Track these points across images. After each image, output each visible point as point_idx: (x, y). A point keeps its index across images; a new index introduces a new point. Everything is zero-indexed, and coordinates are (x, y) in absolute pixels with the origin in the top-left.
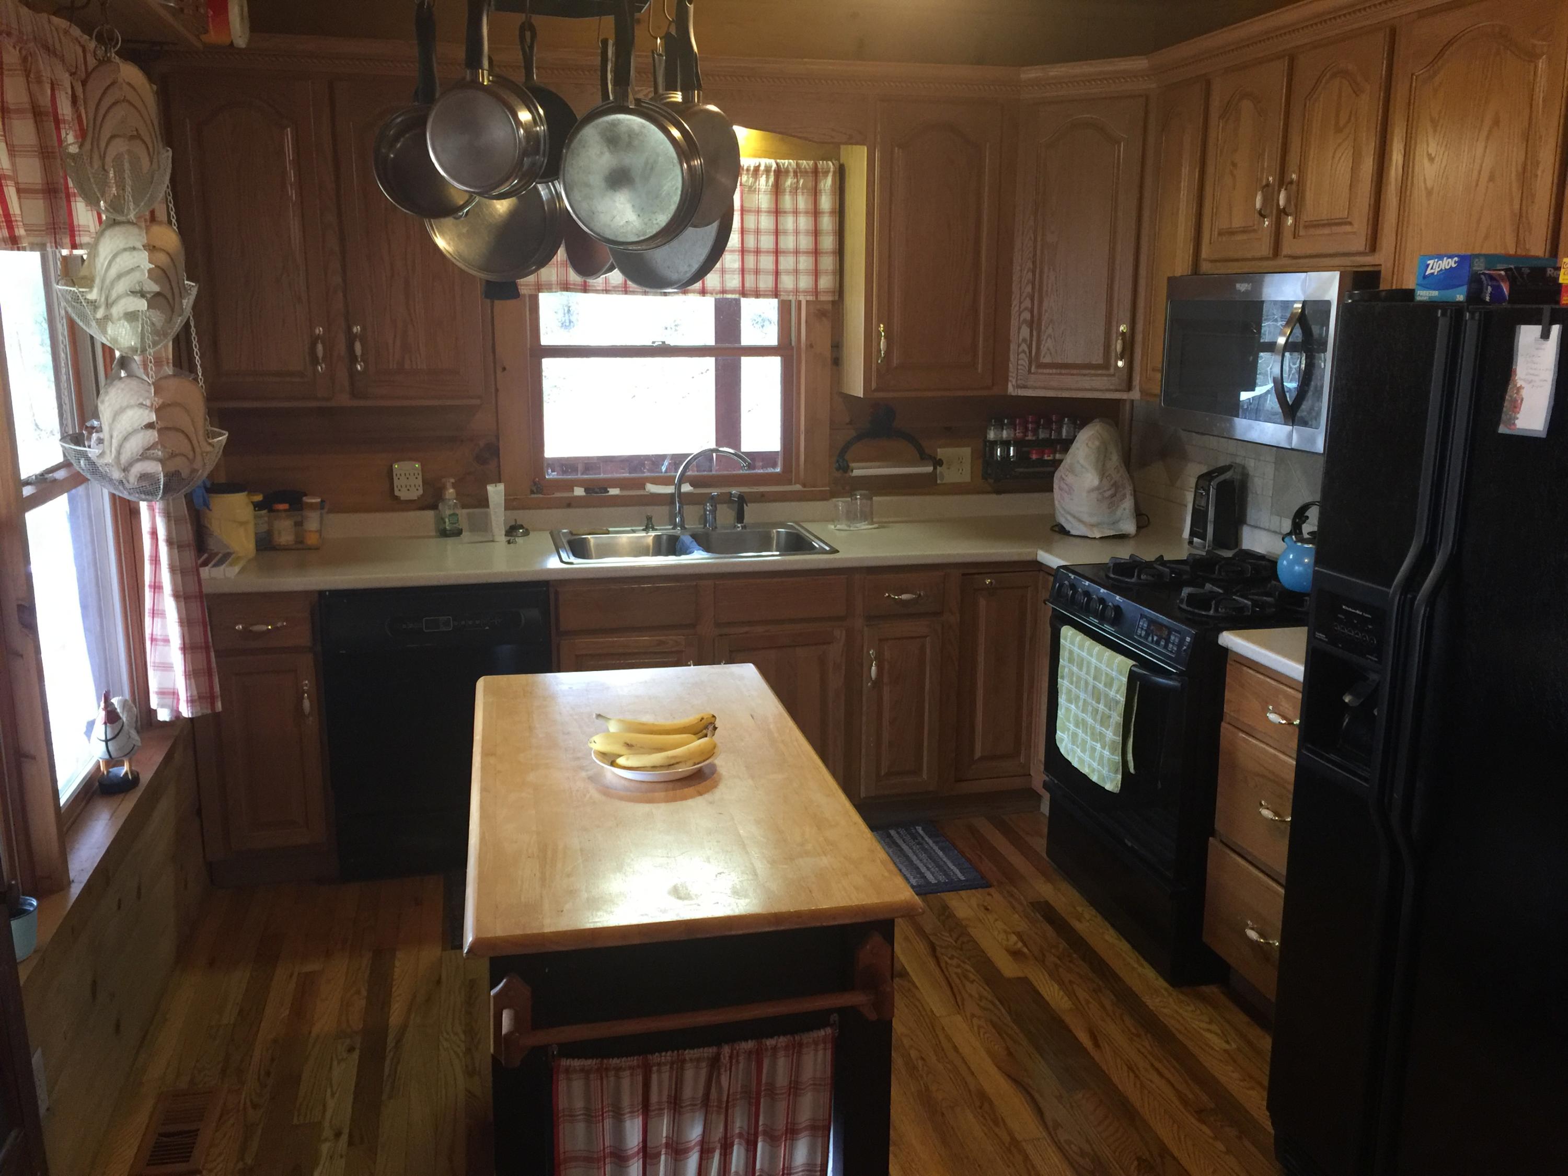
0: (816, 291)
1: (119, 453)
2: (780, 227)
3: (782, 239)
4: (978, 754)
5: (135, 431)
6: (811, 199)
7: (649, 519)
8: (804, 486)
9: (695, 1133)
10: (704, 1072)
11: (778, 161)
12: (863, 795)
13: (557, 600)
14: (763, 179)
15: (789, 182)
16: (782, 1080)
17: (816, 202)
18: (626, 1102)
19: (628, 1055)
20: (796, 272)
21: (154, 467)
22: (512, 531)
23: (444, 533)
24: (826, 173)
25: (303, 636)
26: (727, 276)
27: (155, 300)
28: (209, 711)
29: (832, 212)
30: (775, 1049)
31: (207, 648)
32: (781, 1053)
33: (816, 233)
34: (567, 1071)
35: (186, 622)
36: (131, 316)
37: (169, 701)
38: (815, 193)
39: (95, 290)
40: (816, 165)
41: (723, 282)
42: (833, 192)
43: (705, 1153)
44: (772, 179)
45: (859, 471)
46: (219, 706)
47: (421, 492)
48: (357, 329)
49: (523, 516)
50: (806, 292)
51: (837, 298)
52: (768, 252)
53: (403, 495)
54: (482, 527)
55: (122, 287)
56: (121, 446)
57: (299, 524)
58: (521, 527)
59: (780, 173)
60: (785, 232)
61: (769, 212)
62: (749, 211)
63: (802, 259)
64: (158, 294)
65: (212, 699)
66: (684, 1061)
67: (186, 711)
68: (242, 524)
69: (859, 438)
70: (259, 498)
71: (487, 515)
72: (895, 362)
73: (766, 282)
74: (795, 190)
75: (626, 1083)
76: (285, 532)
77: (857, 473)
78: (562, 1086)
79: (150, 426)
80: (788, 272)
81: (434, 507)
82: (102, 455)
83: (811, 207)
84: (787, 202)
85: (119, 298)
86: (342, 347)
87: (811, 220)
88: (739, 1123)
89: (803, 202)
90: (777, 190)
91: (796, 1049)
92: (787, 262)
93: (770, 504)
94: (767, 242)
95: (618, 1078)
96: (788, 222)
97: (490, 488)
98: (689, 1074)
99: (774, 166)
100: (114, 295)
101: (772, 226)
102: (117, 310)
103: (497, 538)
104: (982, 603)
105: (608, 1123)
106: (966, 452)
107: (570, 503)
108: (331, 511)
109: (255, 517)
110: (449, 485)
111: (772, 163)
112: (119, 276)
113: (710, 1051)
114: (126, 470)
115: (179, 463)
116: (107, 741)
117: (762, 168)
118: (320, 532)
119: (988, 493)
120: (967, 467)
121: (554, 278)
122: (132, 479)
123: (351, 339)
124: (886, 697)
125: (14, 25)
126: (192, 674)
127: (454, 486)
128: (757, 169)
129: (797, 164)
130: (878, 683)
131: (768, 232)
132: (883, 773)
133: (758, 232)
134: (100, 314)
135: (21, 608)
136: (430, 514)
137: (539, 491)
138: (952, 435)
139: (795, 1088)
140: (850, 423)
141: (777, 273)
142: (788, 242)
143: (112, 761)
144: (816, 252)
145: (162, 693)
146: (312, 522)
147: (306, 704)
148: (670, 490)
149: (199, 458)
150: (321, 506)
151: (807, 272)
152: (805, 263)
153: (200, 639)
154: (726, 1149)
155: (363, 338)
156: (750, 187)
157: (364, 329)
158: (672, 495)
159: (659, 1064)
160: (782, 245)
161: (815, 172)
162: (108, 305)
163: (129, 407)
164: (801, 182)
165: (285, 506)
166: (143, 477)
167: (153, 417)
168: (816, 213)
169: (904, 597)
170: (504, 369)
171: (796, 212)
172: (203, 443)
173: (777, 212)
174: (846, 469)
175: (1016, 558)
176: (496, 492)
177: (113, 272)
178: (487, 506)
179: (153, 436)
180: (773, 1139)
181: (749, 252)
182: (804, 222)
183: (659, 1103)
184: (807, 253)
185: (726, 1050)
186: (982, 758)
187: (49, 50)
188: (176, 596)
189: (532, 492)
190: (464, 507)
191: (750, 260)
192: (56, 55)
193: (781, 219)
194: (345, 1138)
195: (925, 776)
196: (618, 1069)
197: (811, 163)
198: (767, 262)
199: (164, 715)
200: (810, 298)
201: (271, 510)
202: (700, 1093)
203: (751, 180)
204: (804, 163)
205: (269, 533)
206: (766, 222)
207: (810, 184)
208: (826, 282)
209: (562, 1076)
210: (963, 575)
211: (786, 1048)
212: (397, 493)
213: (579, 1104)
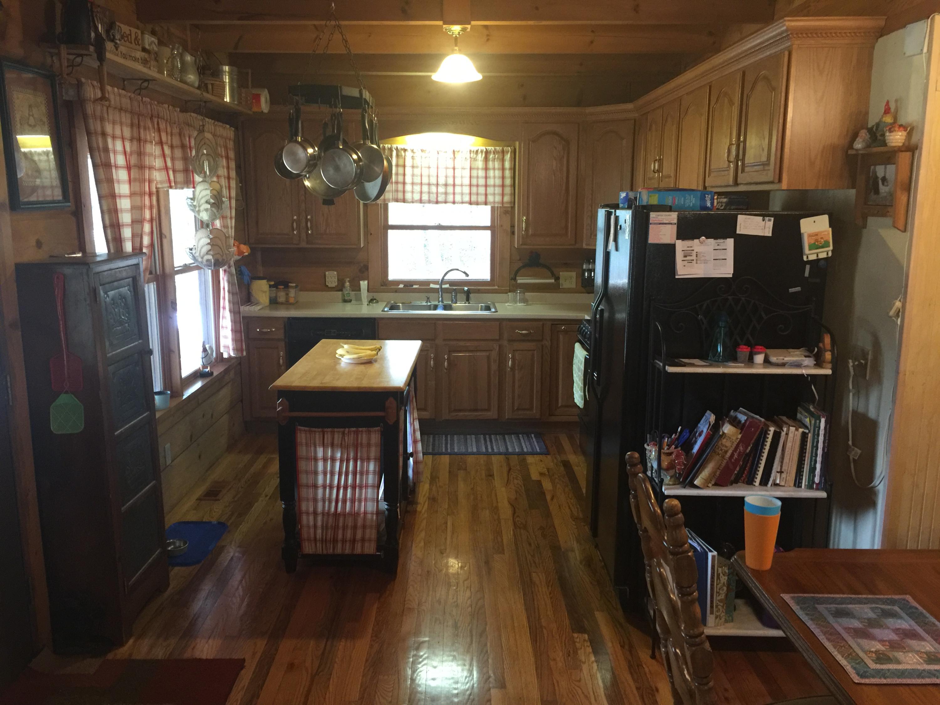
0: (503, 203)
1: (200, 252)
2: (487, 175)
3: (488, 180)
4: (560, 405)
5: (204, 245)
6: (501, 163)
7: (428, 298)
8: (498, 287)
9: (338, 455)
10: (341, 436)
11: (487, 148)
12: (507, 417)
13: (378, 325)
14: (480, 155)
15: (491, 156)
16: (365, 441)
17: (503, 165)
18: (317, 442)
19: (318, 428)
20: (494, 194)
21: (210, 257)
22: (371, 301)
23: (345, 301)
24: (507, 152)
25: (281, 335)
26: (464, 196)
27: (212, 205)
28: (240, 355)
29: (510, 169)
30: (362, 431)
31: (241, 332)
32: (364, 433)
33: (503, 178)
34: (300, 430)
35: (234, 322)
36: (206, 210)
37: (227, 350)
38: (503, 161)
39: (196, 202)
40: (503, 149)
41: (462, 199)
42: (511, 160)
43: (341, 461)
44: (484, 155)
45: (520, 281)
46: (245, 354)
47: (336, 284)
48: (309, 217)
49: (376, 295)
50: (498, 203)
51: (512, 205)
52: (482, 186)
53: (330, 285)
54: (359, 299)
55: (203, 201)
56: (200, 250)
57: (287, 294)
58: (375, 299)
59: (487, 153)
60: (490, 177)
61: (482, 169)
62: (474, 169)
63: (497, 189)
64: (214, 203)
65: (242, 351)
66: (334, 432)
67: (232, 354)
68: (265, 292)
69: (524, 267)
70: (272, 283)
71: (361, 294)
72: (530, 232)
73: (482, 199)
74: (494, 160)
75: (317, 436)
76: (282, 297)
77: (519, 281)
78: (299, 435)
79: (208, 244)
80: (491, 194)
81: (341, 290)
82: (195, 253)
83: (501, 166)
84: (490, 165)
85: (202, 204)
86: (303, 224)
87: (501, 172)
88: (352, 455)
89: (497, 165)
90: (486, 159)
91: (369, 432)
92: (490, 190)
93: (482, 294)
94: (482, 182)
95: (315, 434)
96: (491, 173)
97: (361, 282)
98: (336, 436)
99: (485, 150)
100: (201, 203)
101: (484, 175)
102: (202, 208)
103: (364, 303)
104: (561, 337)
105: (312, 449)
106: (574, 274)
107: (397, 291)
108: (301, 290)
109: (270, 290)
110: (347, 281)
111: (484, 149)
112: (202, 198)
113: (342, 430)
114: (202, 258)
115: (218, 257)
116: (202, 358)
117: (479, 151)
118: (295, 297)
119: (584, 293)
120: (574, 280)
121: (391, 197)
122: (204, 261)
123: (307, 220)
124: (517, 376)
125: (177, 120)
126: (235, 340)
127: (349, 281)
128: (477, 151)
129: (495, 149)
130: (513, 368)
131: (482, 177)
132: (515, 408)
133: (478, 177)
134: (197, 209)
135: (172, 302)
136: (340, 293)
137: (386, 285)
138: (567, 266)
139: (369, 445)
140: (520, 260)
141: (486, 195)
142: (491, 182)
143: (204, 366)
144: (503, 186)
145: (225, 347)
146: (292, 293)
147: (281, 361)
148: (438, 286)
149: (225, 255)
150: (296, 287)
151: (499, 194)
152: (498, 190)
153: (238, 328)
154: (348, 461)
155: (311, 221)
156: (474, 159)
157: (312, 217)
158: (438, 289)
159: (327, 432)
160: (488, 183)
161: (503, 152)
162: (199, 207)
163: (203, 238)
164: (497, 156)
165: (282, 287)
166: (208, 260)
167: (209, 241)
168: (503, 169)
169: (524, 332)
170: (371, 234)
171: (494, 169)
172: (226, 251)
173: (486, 169)
174: (515, 279)
175: (575, 318)
176: (364, 284)
177: (200, 197)
178: (360, 291)
179: (209, 247)
180: (362, 461)
181: (473, 186)
182: (498, 173)
183: (327, 444)
184: (499, 186)
185: (347, 429)
186: (562, 406)
187: (188, 125)
188: (230, 311)
189: (382, 286)
190: (353, 291)
191: (474, 190)
192: (191, 126)
193: (488, 172)
194: (268, 497)
195: (534, 411)
196: (315, 432)
197: (501, 148)
198: (482, 190)
199: (225, 356)
200: (499, 205)
201: (277, 288)
202: (340, 442)
203: (475, 156)
204: (498, 148)
205: (276, 297)
206: (481, 173)
207: (501, 157)
208: (507, 199)
209: (298, 431)
210: (552, 324)
211: (366, 431)
212: (327, 284)
213: (304, 441)
